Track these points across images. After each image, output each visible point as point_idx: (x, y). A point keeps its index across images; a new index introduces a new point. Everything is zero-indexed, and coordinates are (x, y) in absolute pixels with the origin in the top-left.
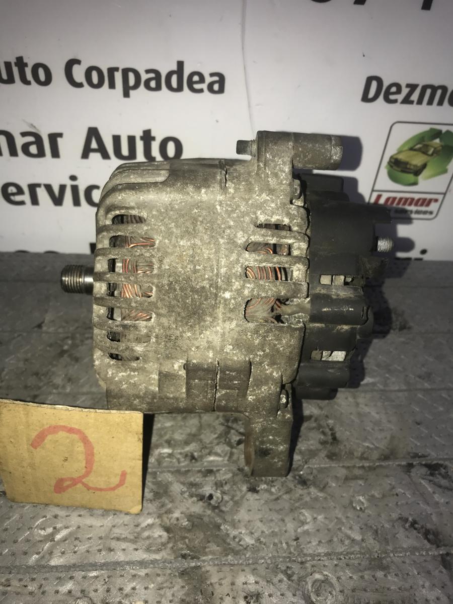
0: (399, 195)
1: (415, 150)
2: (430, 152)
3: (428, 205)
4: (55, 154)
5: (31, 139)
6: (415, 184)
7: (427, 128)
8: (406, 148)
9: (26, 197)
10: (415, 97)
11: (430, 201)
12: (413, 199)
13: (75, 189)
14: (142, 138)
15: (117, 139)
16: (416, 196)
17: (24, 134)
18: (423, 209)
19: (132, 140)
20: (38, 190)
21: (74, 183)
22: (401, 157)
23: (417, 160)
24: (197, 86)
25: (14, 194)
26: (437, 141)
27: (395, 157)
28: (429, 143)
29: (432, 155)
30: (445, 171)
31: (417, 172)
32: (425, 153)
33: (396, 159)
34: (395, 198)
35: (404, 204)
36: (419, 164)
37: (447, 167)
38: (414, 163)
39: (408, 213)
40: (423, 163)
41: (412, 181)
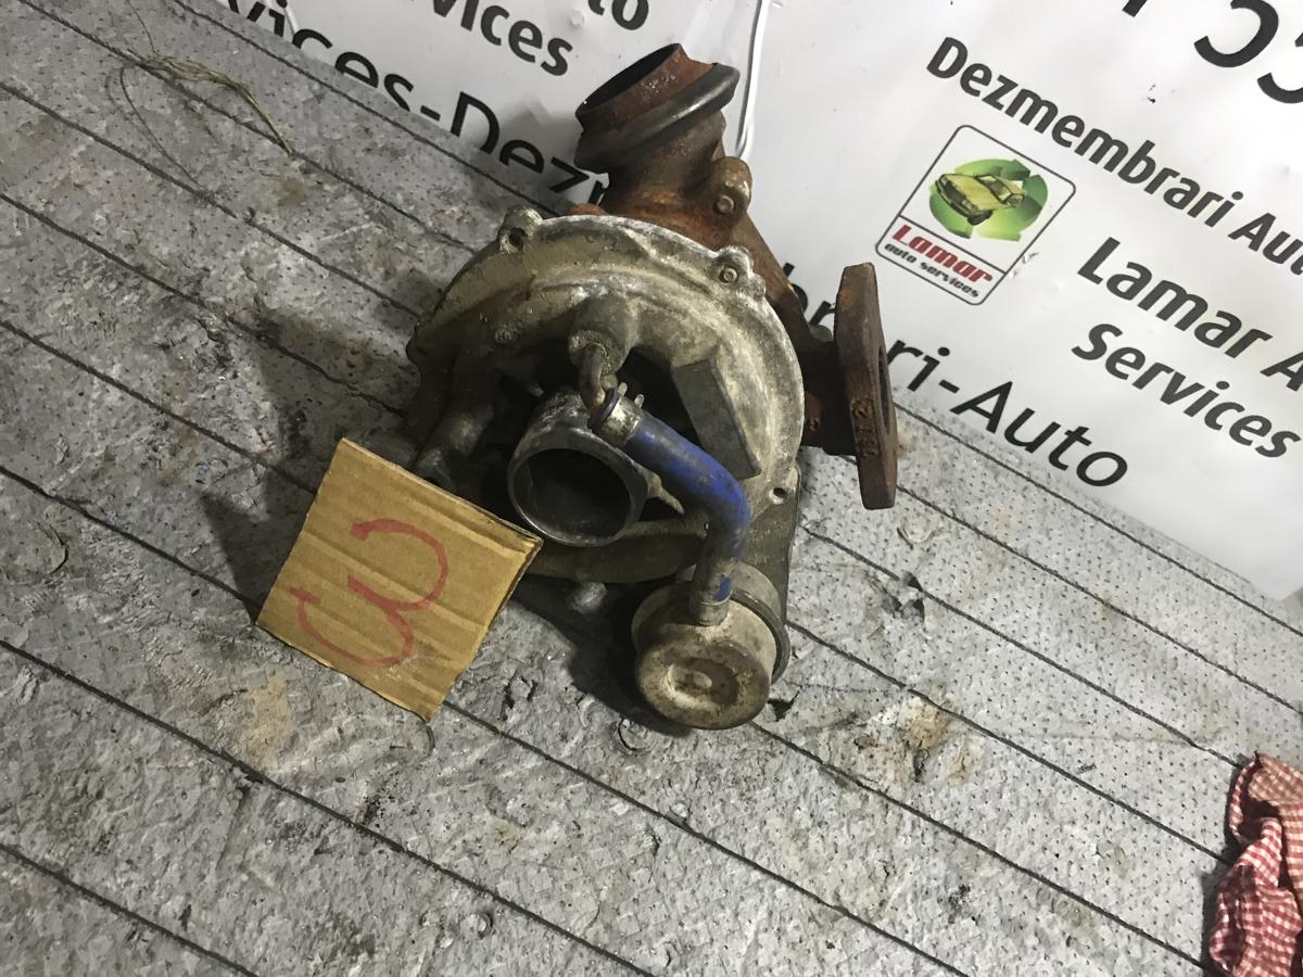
0: (936, 242)
1: (982, 182)
2: (1003, 197)
3: (974, 279)
6: (965, 235)
7: (1011, 156)
8: (971, 172)
10: (1007, 100)
11: (980, 273)
12: (954, 258)
16: (962, 257)
18: (966, 281)
22: (958, 183)
23: (980, 199)
26: (1019, 184)
27: (949, 178)
28: (1006, 181)
30: (1017, 238)
31: (974, 219)
32: (995, 194)
33: (949, 183)
34: (928, 244)
35: (939, 260)
36: (981, 208)
37: (1023, 233)
38: (974, 201)
39: (941, 277)
40: (988, 208)
41: (963, 230)
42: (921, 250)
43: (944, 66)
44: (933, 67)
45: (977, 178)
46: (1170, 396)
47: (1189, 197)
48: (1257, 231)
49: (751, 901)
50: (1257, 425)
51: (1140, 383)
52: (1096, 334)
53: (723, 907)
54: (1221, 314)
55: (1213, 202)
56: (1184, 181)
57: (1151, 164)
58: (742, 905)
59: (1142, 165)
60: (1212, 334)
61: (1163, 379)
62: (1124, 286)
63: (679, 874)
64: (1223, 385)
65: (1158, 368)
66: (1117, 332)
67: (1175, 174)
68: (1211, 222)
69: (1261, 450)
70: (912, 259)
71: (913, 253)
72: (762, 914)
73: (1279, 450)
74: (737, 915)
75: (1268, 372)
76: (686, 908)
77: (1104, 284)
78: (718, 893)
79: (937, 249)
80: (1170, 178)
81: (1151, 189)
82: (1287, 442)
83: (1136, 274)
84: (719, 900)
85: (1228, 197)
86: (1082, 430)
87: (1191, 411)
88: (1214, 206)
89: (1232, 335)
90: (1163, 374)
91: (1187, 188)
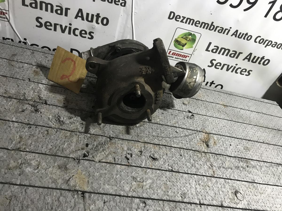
0: (177, 52)
1: (183, 38)
2: (188, 40)
3: (186, 58)
4: (66, 15)
5: (59, 8)
6: (182, 49)
7: (188, 31)
8: (180, 37)
9: (53, 28)
10: (184, 21)
11: (187, 56)
12: (181, 55)
13: (70, 28)
14: (96, 16)
15: (88, 14)
16: (182, 54)
17: (57, 6)
18: (184, 59)
19: (93, 16)
20: (57, 26)
21: (70, 26)
22: (179, 39)
23: (184, 41)
24: (117, 3)
25: (48, 26)
26: (190, 36)
27: (177, 39)
28: (188, 37)
29: (188, 41)
30: (192, 47)
31: (183, 46)
33: (177, 40)
34: (175, 53)
35: (178, 56)
36: (184, 43)
37: (193, 46)
38: (182, 42)
39: (179, 59)
40: (185, 43)
41: (181, 48)
42: (174, 55)
43: (171, 17)
44: (169, 18)
45: (182, 37)
46: (228, 70)
47: (222, 31)
48: (236, 34)
49: (191, 180)
50: (244, 70)
51: (222, 69)
52: (211, 62)
53: (187, 184)
54: (233, 51)
55: (227, 30)
56: (221, 28)
57: (214, 26)
58: (190, 182)
59: (212, 27)
60: (232, 55)
61: (226, 67)
62: (214, 51)
63: (176, 180)
64: (237, 65)
65: (224, 65)
66: (215, 60)
67: (219, 27)
68: (227, 34)
69: (246, 75)
70: (173, 57)
71: (173, 56)
72: (194, 182)
73: (249, 74)
74: (190, 184)
75: (244, 60)
76: (180, 186)
77: (211, 51)
78: (184, 181)
79: (177, 54)
80: (218, 28)
81: (215, 31)
82: (250, 72)
83: (216, 48)
84: (185, 183)
85: (229, 29)
86: (213, 81)
87: (232, 71)
88: (227, 31)
89: (236, 55)
90: (225, 66)
91: (221, 29)
